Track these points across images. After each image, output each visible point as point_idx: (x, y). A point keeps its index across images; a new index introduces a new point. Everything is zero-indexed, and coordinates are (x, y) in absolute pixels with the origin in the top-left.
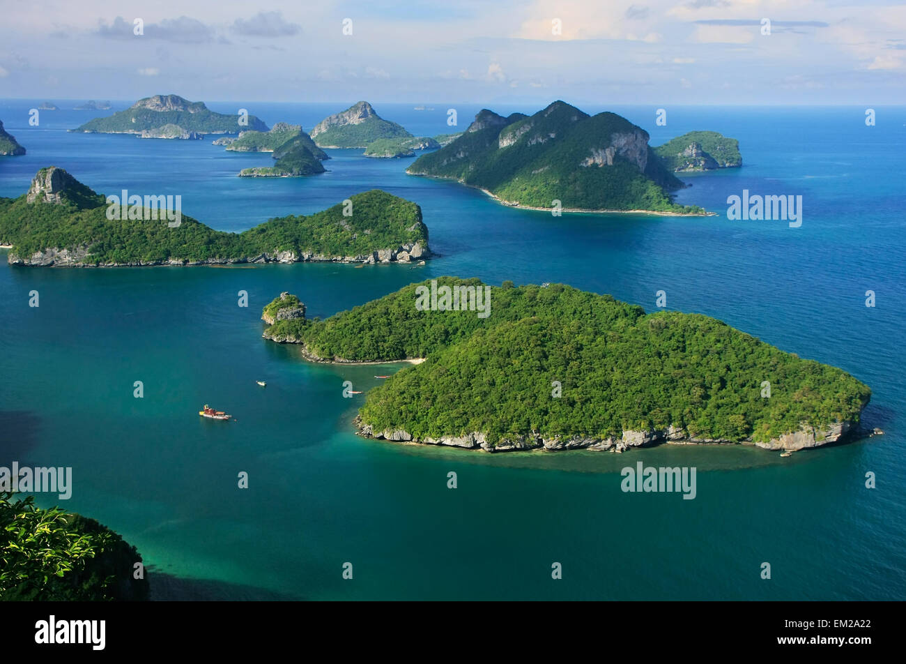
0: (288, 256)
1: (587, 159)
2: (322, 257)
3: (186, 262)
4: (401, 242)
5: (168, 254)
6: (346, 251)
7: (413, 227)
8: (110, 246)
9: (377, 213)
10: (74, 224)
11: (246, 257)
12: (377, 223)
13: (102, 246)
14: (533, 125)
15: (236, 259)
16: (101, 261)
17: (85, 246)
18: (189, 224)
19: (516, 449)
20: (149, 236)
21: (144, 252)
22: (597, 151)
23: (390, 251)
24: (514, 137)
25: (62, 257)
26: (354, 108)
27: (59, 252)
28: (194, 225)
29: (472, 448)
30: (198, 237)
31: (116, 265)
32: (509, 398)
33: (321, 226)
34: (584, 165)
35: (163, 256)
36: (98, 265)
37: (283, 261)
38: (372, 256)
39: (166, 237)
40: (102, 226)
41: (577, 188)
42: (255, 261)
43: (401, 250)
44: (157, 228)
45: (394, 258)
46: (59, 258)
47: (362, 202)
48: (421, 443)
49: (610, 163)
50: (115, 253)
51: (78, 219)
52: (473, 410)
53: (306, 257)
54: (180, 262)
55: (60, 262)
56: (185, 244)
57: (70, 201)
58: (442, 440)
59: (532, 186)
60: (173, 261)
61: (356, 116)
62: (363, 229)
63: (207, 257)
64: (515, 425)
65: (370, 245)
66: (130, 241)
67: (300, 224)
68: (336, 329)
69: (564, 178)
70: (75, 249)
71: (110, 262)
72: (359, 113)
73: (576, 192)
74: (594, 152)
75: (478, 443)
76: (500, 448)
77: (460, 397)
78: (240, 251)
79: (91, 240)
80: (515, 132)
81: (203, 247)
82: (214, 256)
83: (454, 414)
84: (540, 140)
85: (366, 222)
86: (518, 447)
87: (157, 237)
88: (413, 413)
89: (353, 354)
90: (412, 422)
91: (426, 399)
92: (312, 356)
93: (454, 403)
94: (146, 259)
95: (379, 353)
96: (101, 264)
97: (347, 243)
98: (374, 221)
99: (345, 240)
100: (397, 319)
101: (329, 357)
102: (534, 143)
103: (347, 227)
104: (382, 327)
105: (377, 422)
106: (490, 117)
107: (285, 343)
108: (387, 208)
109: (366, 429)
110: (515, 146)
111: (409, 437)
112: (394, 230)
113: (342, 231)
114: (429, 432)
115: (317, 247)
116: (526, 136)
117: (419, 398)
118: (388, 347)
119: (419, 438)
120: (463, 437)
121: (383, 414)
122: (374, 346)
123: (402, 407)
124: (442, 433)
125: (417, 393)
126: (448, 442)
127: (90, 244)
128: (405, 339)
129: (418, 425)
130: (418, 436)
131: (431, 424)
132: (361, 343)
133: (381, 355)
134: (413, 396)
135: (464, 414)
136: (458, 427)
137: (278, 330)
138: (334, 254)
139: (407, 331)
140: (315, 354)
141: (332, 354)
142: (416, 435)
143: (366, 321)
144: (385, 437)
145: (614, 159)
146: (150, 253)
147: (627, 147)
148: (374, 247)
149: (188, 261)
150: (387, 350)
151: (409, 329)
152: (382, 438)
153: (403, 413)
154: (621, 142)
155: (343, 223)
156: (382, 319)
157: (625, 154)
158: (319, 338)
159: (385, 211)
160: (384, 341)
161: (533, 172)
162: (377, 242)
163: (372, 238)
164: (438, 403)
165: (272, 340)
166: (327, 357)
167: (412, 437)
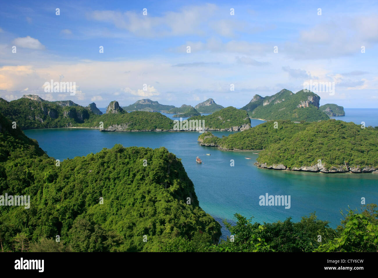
1: (299, 105)
2: (212, 129)
3: (162, 130)
4: (241, 124)
5: (156, 128)
6: (221, 127)
7: (246, 119)
8: (135, 125)
9: (232, 114)
10: (123, 117)
13: (132, 124)
14: (275, 97)
16: (132, 129)
18: (163, 117)
19: (338, 172)
20: (149, 121)
21: (147, 126)
23: (237, 127)
24: (269, 102)
25: (119, 128)
26: (208, 101)
27: (117, 126)
28: (165, 117)
29: (316, 172)
30: (167, 121)
31: (137, 131)
32: (332, 149)
33: (211, 119)
34: (298, 107)
35: (154, 128)
36: (131, 131)
38: (231, 129)
39: (155, 121)
40: (133, 117)
41: (296, 115)
43: (241, 127)
44: (152, 118)
45: (239, 130)
46: (117, 128)
47: (226, 110)
48: (291, 170)
49: (307, 106)
50: (137, 127)
51: (124, 116)
52: (316, 154)
53: (206, 129)
54: (160, 130)
55: (118, 130)
56: (162, 124)
57: (120, 113)
58: (302, 168)
59: (279, 115)
60: (158, 130)
61: (208, 103)
62: (227, 119)
64: (337, 161)
65: (230, 125)
66: (143, 123)
68: (233, 138)
69: (291, 111)
70: (123, 125)
71: (135, 130)
72: (209, 102)
73: (296, 116)
74: (302, 102)
75: (319, 169)
76: (331, 171)
77: (308, 150)
79: (129, 122)
80: (269, 100)
83: (307, 156)
84: (279, 102)
85: (228, 117)
86: (339, 171)
87: (152, 121)
88: (286, 157)
89: (242, 147)
90: (286, 161)
91: (292, 150)
92: (224, 148)
93: (306, 152)
94: (148, 129)
95: (252, 146)
96: (132, 130)
97: (221, 124)
98: (231, 116)
99: (220, 123)
100: (258, 134)
101: (231, 148)
102: (276, 103)
103: (221, 119)
104: (252, 137)
105: (268, 162)
106: (258, 97)
107: (210, 146)
108: (236, 112)
109: (263, 165)
110: (269, 105)
111: (285, 168)
112: (239, 120)
113: (219, 120)
114: (295, 165)
115: (210, 125)
116: (273, 101)
117: (288, 150)
118: (256, 144)
119: (290, 168)
120: (312, 166)
121: (272, 158)
122: (250, 144)
123: (281, 154)
124: (302, 165)
125: (287, 148)
126: (304, 169)
127: (128, 123)
128: (262, 142)
129: (290, 162)
130: (289, 167)
131: (296, 161)
132: (245, 143)
133: (253, 148)
134: (286, 149)
135: (312, 156)
136: (310, 162)
137: (207, 141)
138: (217, 128)
139: (263, 139)
140: (225, 148)
141: (233, 147)
142: (288, 166)
143: (246, 135)
144: (273, 168)
145: (309, 105)
146: (149, 127)
147: (313, 101)
148: (231, 126)
149: (163, 130)
150: (255, 146)
151: (264, 138)
152: (272, 168)
153: (282, 157)
154: (311, 99)
155: (219, 117)
156: (252, 134)
157: (312, 103)
158: (226, 141)
159: (235, 113)
160: (254, 142)
161: (279, 110)
162: (233, 124)
163: (231, 122)
164: (298, 152)
165: (204, 146)
166: (230, 148)
167: (286, 167)
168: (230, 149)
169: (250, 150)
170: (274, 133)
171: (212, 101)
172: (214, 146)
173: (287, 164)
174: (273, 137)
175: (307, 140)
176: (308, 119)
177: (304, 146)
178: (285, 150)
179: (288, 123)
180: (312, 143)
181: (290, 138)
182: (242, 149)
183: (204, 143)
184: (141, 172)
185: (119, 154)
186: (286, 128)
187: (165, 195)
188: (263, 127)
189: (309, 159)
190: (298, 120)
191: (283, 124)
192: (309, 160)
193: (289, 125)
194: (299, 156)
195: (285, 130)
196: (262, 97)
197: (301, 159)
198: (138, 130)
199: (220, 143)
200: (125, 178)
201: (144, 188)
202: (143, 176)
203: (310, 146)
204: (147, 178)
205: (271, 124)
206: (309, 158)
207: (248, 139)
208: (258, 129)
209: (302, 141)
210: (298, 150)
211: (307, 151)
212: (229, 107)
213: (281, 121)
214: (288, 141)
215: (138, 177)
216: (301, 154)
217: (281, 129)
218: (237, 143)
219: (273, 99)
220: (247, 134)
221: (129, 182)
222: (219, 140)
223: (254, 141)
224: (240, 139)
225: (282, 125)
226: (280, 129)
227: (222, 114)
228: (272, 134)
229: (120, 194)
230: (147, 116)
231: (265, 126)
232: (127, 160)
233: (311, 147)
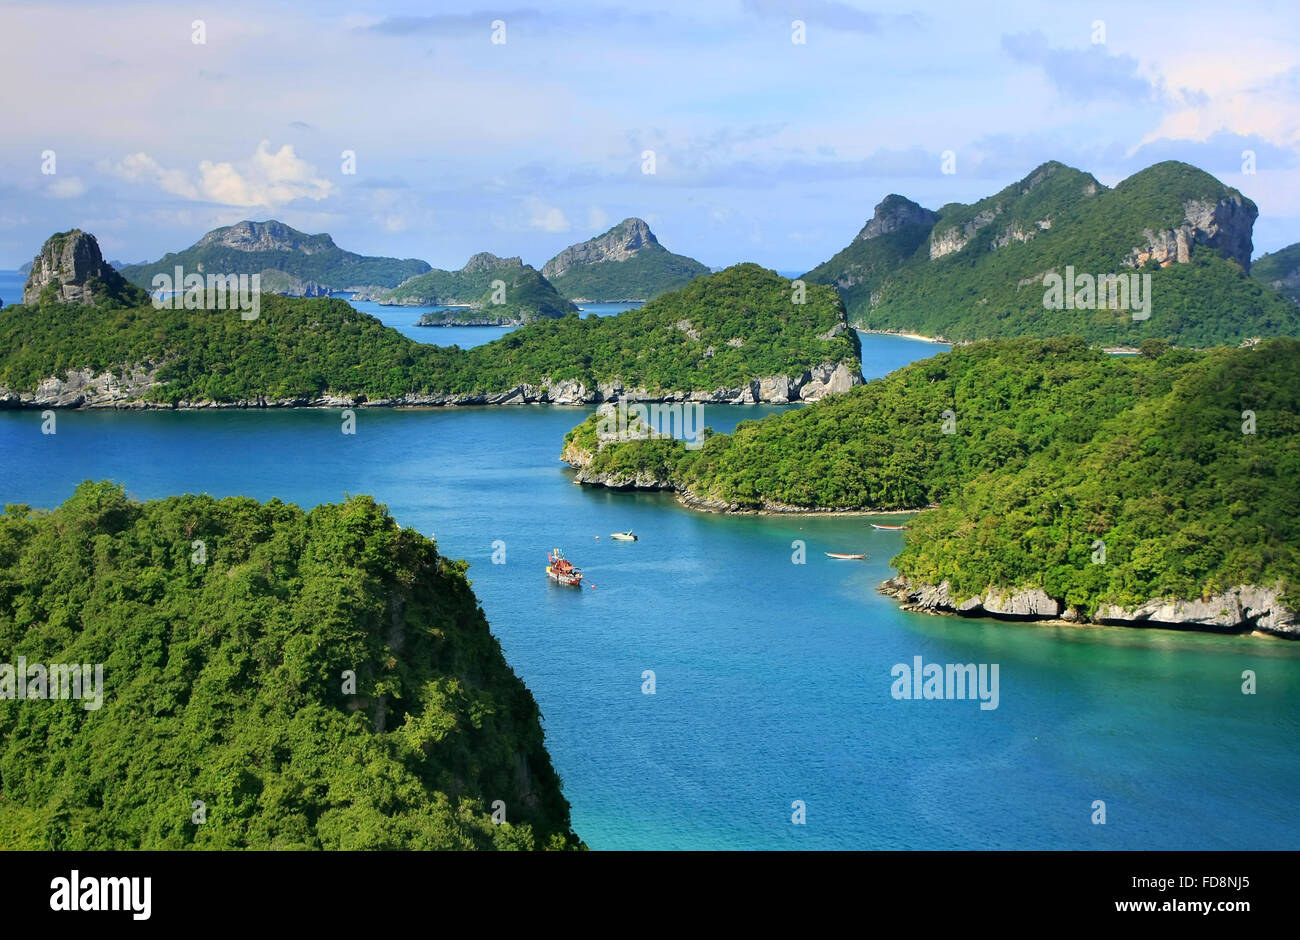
0: (571, 391)
1: (1136, 251)
2: (642, 393)
3: (359, 400)
4: (807, 363)
5: (322, 385)
6: (692, 380)
7: (832, 333)
8: (201, 369)
9: (753, 305)
10: (125, 327)
11: (484, 392)
12: (753, 326)
13: (184, 366)
14: (999, 210)
15: (464, 396)
16: (182, 397)
17: (149, 367)
18: (364, 325)
20: (282, 347)
21: (272, 379)
22: (1156, 234)
23: (785, 379)
24: (961, 236)
25: (101, 389)
26: (618, 232)
27: (94, 377)
28: (374, 328)
29: (1235, 630)
30: (385, 350)
31: (214, 404)
33: (634, 334)
35: (312, 387)
36: (176, 406)
37: (562, 400)
38: (749, 390)
42: (503, 400)
43: (808, 378)
44: (297, 333)
45: (794, 395)
46: (94, 390)
47: (720, 286)
48: (1088, 621)
49: (1183, 258)
50: (211, 380)
51: (132, 318)
52: (1232, 531)
53: (608, 393)
54: (348, 399)
55: (95, 399)
56: (358, 364)
57: (110, 299)
58: (1149, 609)
59: (1022, 308)
60: (332, 399)
61: (621, 246)
62: (726, 338)
63: (406, 390)
65: (742, 367)
66: (244, 357)
67: (592, 331)
68: (762, 440)
70: (129, 373)
71: (200, 400)
72: (627, 239)
74: (1150, 238)
75: (1250, 614)
78: (472, 379)
79: (163, 353)
80: (963, 227)
81: (396, 370)
82: (417, 389)
84: (1019, 236)
85: (731, 324)
87: (298, 350)
88: (1061, 546)
89: (808, 493)
90: (1062, 568)
91: (1094, 510)
92: (709, 502)
93: (1173, 517)
94: (276, 394)
95: (868, 490)
96: (181, 403)
97: (693, 365)
98: (749, 321)
99: (688, 359)
100: (901, 421)
101: (751, 501)
102: (1004, 242)
103: (693, 334)
104: (869, 436)
105: (961, 574)
106: (903, 209)
107: (630, 489)
108: (774, 297)
109: (929, 596)
110: (964, 253)
111: (1052, 607)
112: (792, 339)
113: (682, 341)
114: (1110, 590)
115: (632, 372)
116: (988, 234)
117: (1074, 508)
118: (889, 478)
119: (1081, 609)
120: (1210, 597)
121: (978, 552)
122: (856, 474)
123: (1029, 533)
124: (1149, 590)
125: (1067, 498)
126: (1166, 613)
127: (158, 361)
128: (927, 462)
129: (1081, 573)
130: (1080, 602)
131: (1116, 571)
132: (826, 469)
133: (873, 496)
134: (1057, 504)
135: (1206, 540)
136: (1196, 573)
137: (614, 463)
138: (668, 386)
139: (930, 446)
140: (715, 498)
141: (759, 495)
142: (1072, 600)
143: (832, 422)
144: (988, 607)
145: (1191, 250)
146: (284, 382)
147: (1215, 228)
148: (750, 372)
149: (363, 399)
150: (886, 485)
151: (933, 440)
152: (979, 612)
153: (1035, 548)
154: (1203, 218)
155: (683, 325)
156: (867, 420)
157: (1212, 243)
158: (723, 462)
159: (769, 303)
160: (879, 465)
161: (1021, 283)
162: (758, 362)
163: (747, 354)
164: (1130, 518)
165: (599, 486)
166: (745, 500)
167: (1062, 607)
168: (741, 505)
169: (855, 510)
170: (992, 415)
171: (643, 234)
172: (654, 489)
173: (1065, 586)
174: (985, 433)
175: (1178, 449)
176: (1186, 330)
177: (1164, 483)
178: (1056, 508)
179: (1073, 353)
180: (1205, 469)
181: (1084, 441)
182: (812, 504)
183: (598, 473)
184: (234, 642)
185: (102, 541)
186: (1057, 383)
187: (373, 768)
188: (929, 378)
189: (1194, 557)
190: (1130, 336)
191: (1041, 360)
192: (1189, 563)
193: (1075, 368)
194: (1133, 544)
195: (1054, 396)
196: (923, 211)
197: (1147, 559)
198: (217, 400)
199: (685, 469)
200: (142, 680)
201: (250, 734)
202: (249, 666)
203: (1194, 482)
204: (268, 677)
205: (974, 363)
206: (1190, 551)
207: (846, 447)
208: (903, 394)
209: (1149, 460)
210: (1130, 506)
211: (1179, 512)
212: (737, 269)
213: (1030, 347)
214: (1069, 459)
215: (219, 669)
216: (1143, 529)
217: (1033, 392)
218: (782, 470)
219: (988, 218)
220: (839, 420)
221: (166, 702)
222: (680, 457)
223: (880, 459)
224: (801, 449)
225: (1036, 365)
226: (1028, 390)
227: (699, 308)
228: (981, 419)
229: (112, 770)
230: (269, 322)
231: (942, 376)
232: (150, 575)
233: (1202, 493)
